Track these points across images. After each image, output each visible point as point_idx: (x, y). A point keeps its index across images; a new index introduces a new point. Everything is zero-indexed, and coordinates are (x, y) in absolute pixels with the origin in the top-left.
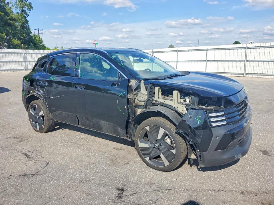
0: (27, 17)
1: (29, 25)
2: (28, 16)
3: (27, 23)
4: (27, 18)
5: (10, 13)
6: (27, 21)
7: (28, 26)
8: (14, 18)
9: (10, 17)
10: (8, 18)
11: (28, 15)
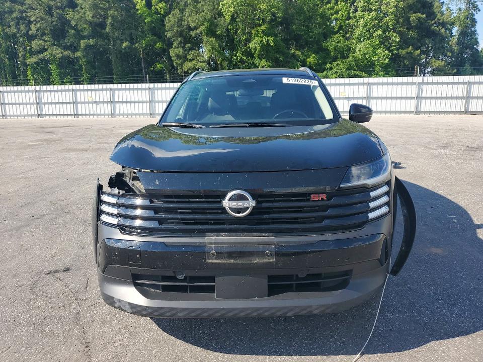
0: (476, 14)
1: (476, 29)
2: (478, 12)
3: (474, 26)
4: (476, 17)
5: (437, 13)
6: (474, 21)
7: (475, 31)
8: (443, 21)
9: (436, 19)
10: (433, 22)
11: (479, 10)
